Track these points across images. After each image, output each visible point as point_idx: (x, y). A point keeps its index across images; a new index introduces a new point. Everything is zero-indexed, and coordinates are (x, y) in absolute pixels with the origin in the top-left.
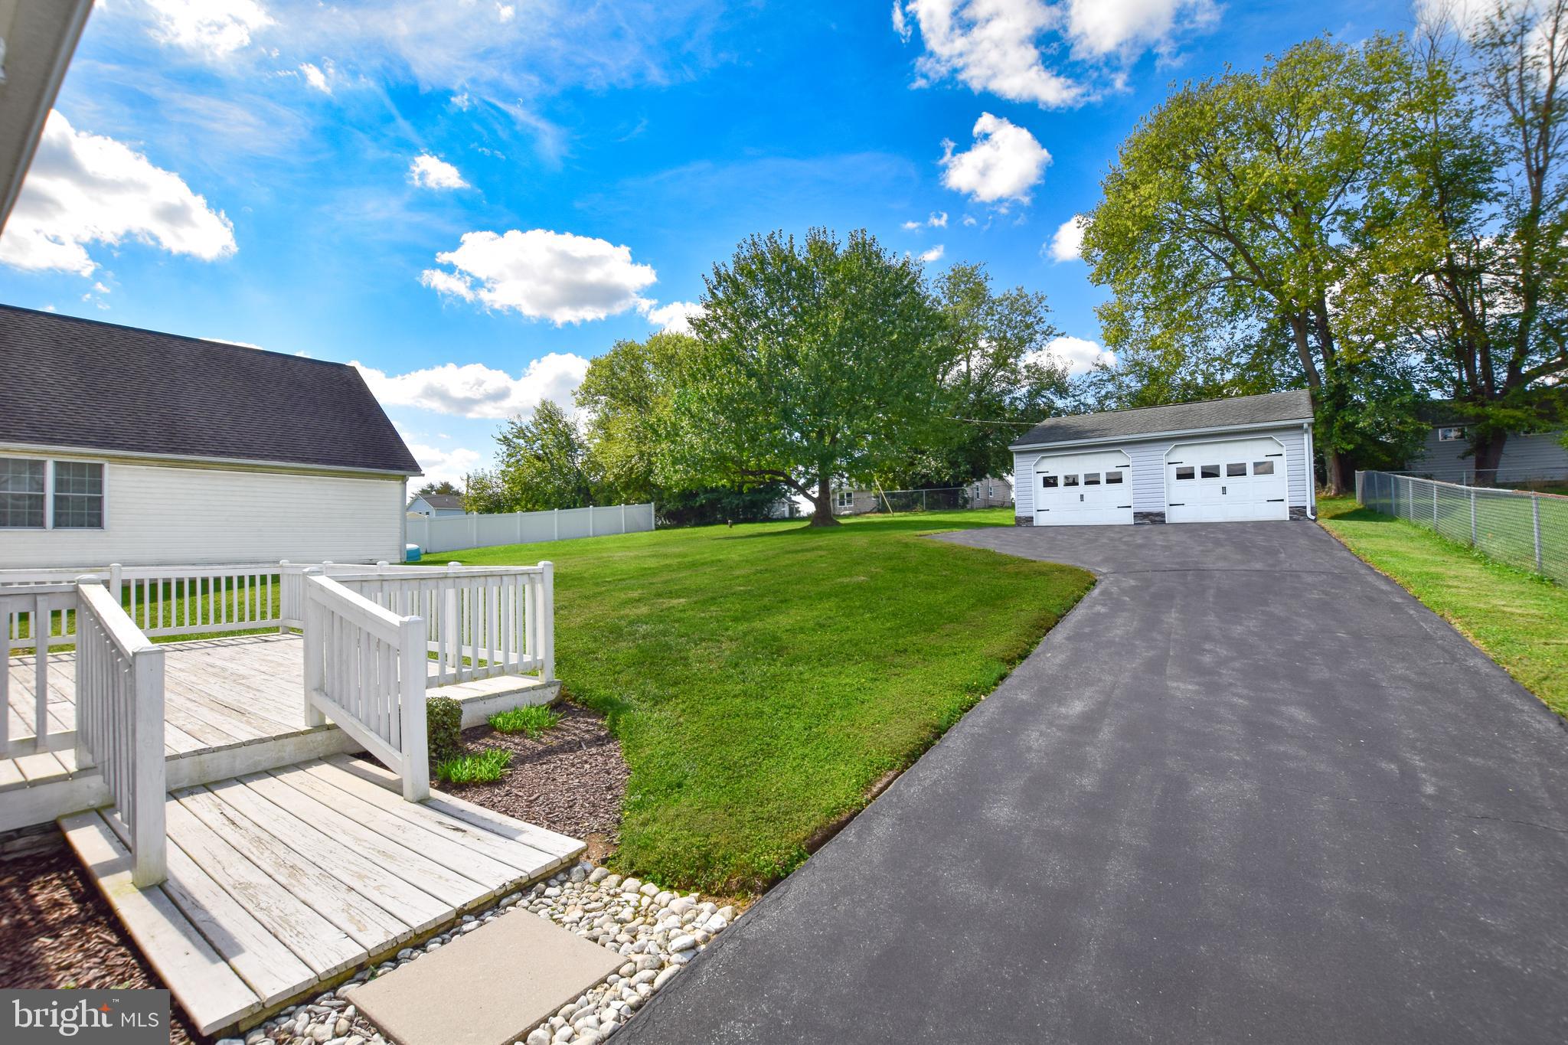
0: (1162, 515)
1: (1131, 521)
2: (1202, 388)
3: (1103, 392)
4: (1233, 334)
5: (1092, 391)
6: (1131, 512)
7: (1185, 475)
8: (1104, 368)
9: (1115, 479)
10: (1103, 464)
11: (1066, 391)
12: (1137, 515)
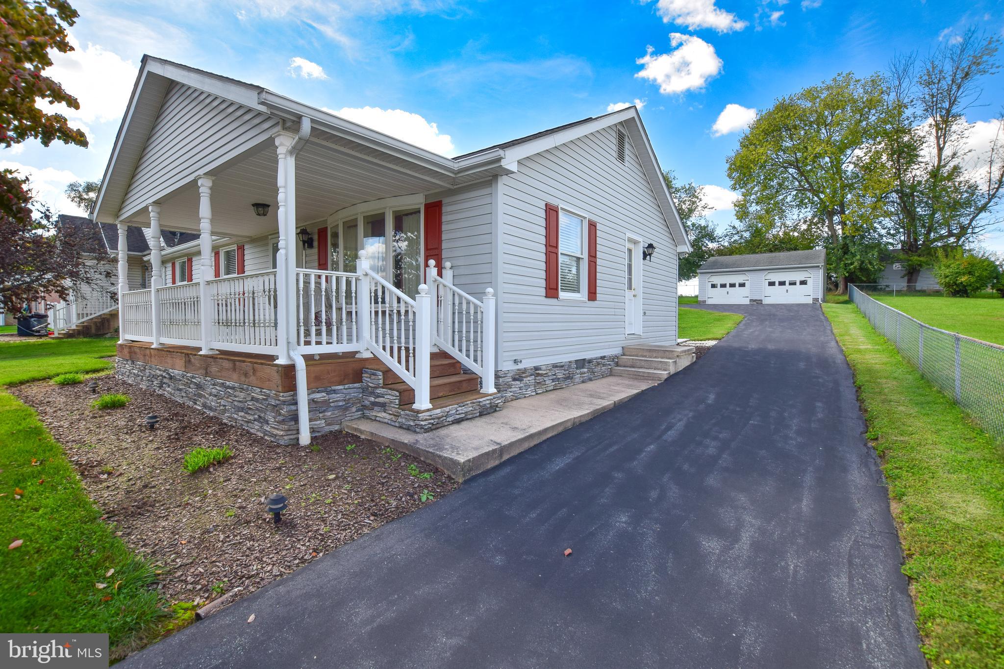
0: (761, 301)
1: (748, 303)
2: (783, 239)
3: (732, 240)
4: (799, 215)
5: (727, 239)
6: (748, 300)
7: (772, 284)
8: (734, 227)
9: (742, 285)
10: (737, 279)
11: (714, 239)
12: (751, 300)
